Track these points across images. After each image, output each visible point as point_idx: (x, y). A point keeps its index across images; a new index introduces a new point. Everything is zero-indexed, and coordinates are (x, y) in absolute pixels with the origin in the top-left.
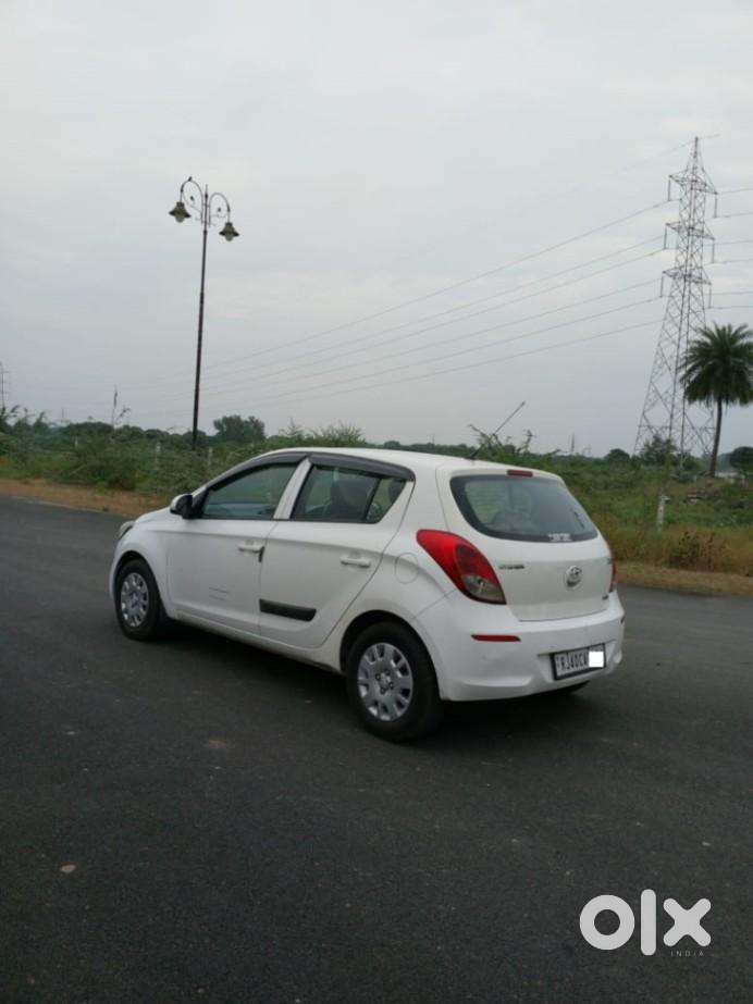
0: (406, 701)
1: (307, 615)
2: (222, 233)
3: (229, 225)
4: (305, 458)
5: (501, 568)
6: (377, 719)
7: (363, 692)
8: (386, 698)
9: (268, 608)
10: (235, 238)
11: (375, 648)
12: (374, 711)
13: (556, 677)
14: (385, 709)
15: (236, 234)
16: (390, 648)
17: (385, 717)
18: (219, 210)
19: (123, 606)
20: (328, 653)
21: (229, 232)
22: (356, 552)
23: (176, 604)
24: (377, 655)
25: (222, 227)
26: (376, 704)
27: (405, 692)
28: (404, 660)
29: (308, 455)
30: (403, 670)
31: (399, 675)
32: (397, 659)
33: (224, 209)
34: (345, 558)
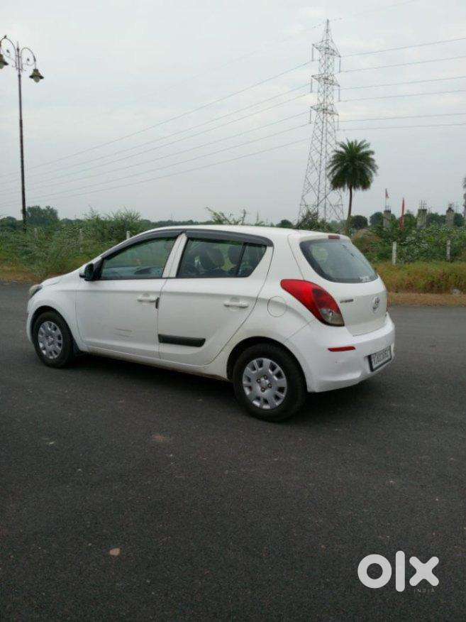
0: (283, 395)
1: (199, 343)
2: (31, 77)
3: (36, 71)
4: (181, 233)
5: (341, 302)
6: (260, 409)
7: (247, 392)
8: (267, 394)
9: (164, 339)
10: (41, 80)
11: (255, 362)
12: (257, 403)
13: (372, 369)
14: (266, 402)
15: (42, 78)
16: (267, 361)
17: (266, 407)
18: (28, 60)
19: (41, 345)
20: (218, 368)
21: (36, 76)
22: (235, 298)
23: (86, 340)
24: (256, 366)
25: (31, 73)
26: (258, 399)
27: (281, 390)
28: (279, 368)
29: (183, 231)
30: (279, 375)
31: (276, 378)
32: (273, 368)
33: (32, 59)
34: (227, 302)
